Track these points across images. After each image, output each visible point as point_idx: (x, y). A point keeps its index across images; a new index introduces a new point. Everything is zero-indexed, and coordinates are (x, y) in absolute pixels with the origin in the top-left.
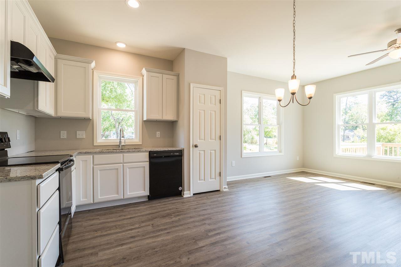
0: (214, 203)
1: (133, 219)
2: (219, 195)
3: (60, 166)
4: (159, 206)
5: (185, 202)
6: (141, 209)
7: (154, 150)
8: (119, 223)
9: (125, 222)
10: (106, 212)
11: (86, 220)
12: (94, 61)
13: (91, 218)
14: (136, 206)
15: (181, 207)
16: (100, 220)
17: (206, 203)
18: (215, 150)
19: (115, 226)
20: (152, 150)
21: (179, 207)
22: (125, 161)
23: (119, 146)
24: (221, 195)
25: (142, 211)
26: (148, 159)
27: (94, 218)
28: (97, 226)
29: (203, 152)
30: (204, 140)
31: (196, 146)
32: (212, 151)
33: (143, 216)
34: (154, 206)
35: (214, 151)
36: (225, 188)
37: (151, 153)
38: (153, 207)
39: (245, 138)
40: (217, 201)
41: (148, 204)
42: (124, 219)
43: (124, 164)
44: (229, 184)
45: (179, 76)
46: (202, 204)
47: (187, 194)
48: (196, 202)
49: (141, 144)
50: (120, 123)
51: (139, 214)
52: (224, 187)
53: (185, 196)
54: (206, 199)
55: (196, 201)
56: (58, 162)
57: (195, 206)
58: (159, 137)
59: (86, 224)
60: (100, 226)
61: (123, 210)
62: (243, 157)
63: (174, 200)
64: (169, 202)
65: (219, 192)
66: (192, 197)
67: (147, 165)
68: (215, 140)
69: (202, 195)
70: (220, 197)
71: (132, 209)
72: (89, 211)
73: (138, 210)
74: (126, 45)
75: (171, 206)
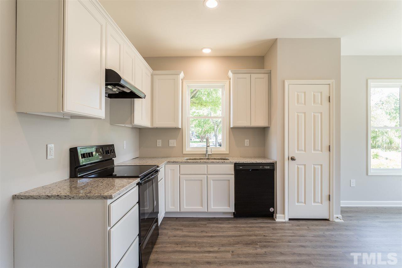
0: (318, 239)
1: (213, 239)
2: (327, 227)
3: (139, 181)
4: (244, 227)
5: (276, 228)
6: (224, 227)
7: (240, 162)
8: (199, 240)
9: (205, 240)
10: (190, 224)
11: (172, 229)
12: (182, 72)
13: (177, 227)
14: (220, 222)
15: (270, 235)
16: (183, 232)
17: (306, 236)
18: (321, 165)
19: (195, 243)
20: (238, 162)
21: (267, 235)
22: (209, 173)
23: (205, 154)
24: (331, 227)
25: (225, 230)
26: (233, 172)
27: (179, 228)
28: (179, 238)
29: (303, 167)
30: (305, 151)
31: (293, 159)
32: (316, 167)
33: (224, 236)
34: (239, 227)
35: (320, 167)
36: (337, 218)
37: (236, 165)
38: (237, 227)
39: (378, 141)
40: (324, 236)
41: (232, 222)
42: (205, 236)
43: (208, 176)
44: (345, 211)
45: (270, 73)
46: (299, 236)
47: (280, 218)
48: (291, 232)
49: (228, 153)
50: (218, 126)
51: (221, 234)
52: (335, 216)
53: (277, 220)
54: (306, 230)
55: (291, 230)
56: (138, 177)
57: (290, 238)
58: (248, 145)
59: (171, 233)
60: (181, 239)
61: (206, 224)
62: (369, 174)
63: (263, 223)
64: (257, 225)
65: (327, 222)
66: (287, 223)
67: (232, 178)
68: (321, 151)
69: (301, 222)
70: (328, 230)
71: (215, 225)
72: (176, 219)
73: (220, 227)
74: (212, 49)
75: (258, 231)
